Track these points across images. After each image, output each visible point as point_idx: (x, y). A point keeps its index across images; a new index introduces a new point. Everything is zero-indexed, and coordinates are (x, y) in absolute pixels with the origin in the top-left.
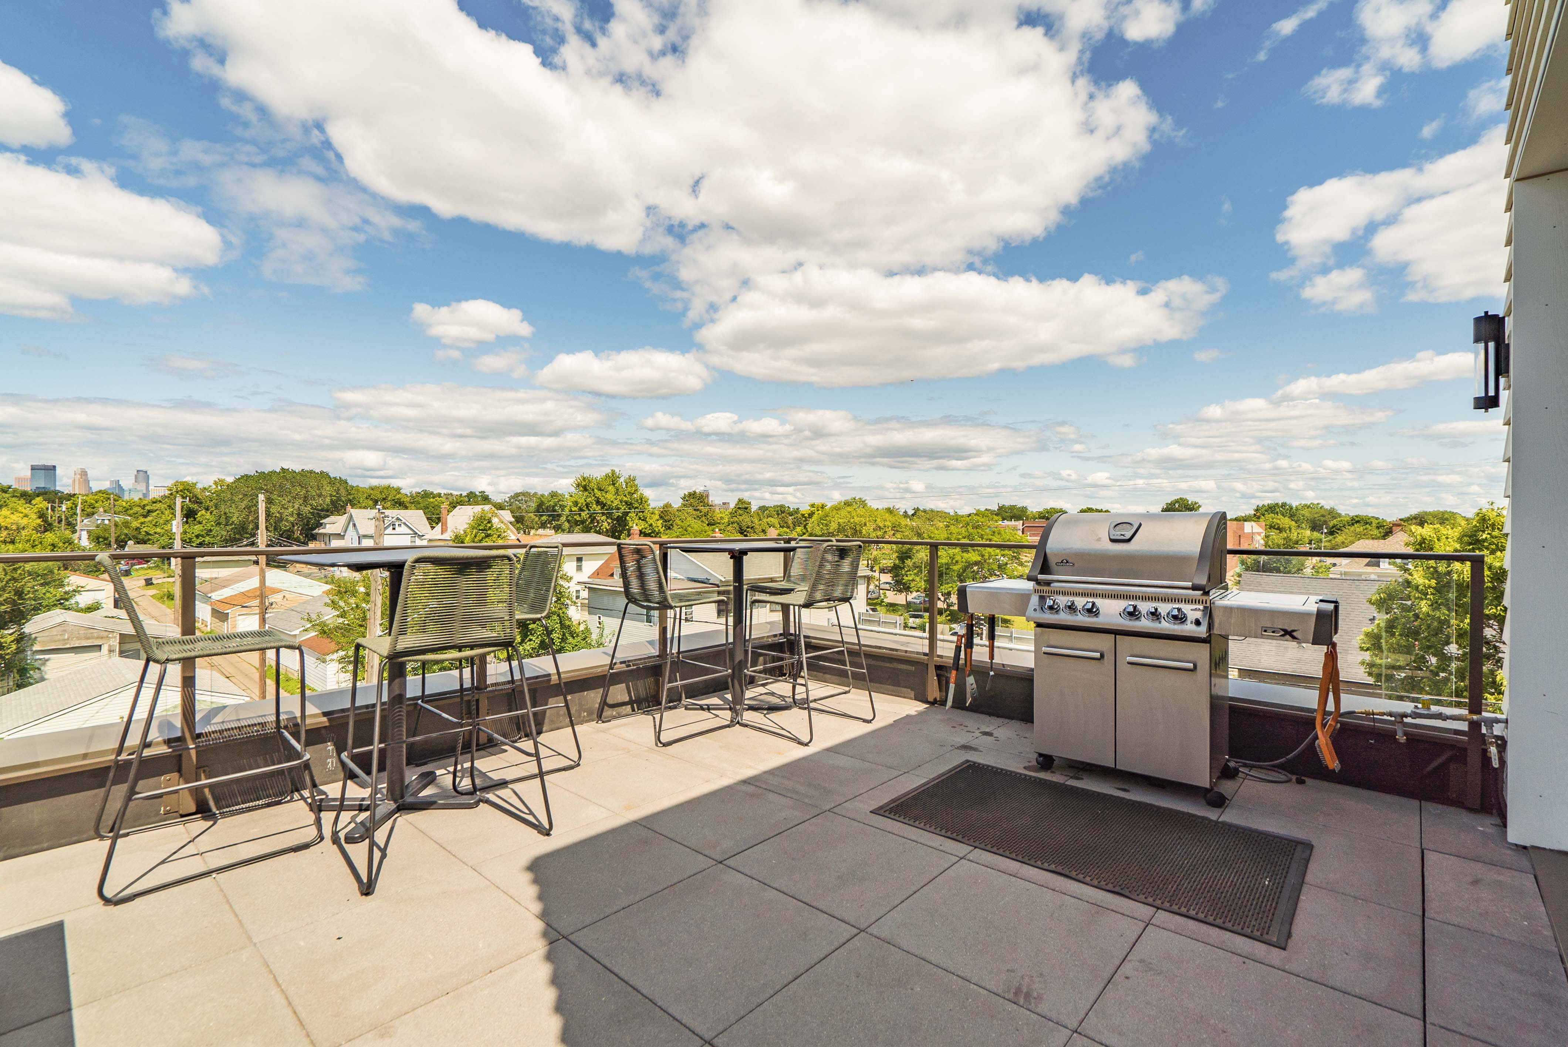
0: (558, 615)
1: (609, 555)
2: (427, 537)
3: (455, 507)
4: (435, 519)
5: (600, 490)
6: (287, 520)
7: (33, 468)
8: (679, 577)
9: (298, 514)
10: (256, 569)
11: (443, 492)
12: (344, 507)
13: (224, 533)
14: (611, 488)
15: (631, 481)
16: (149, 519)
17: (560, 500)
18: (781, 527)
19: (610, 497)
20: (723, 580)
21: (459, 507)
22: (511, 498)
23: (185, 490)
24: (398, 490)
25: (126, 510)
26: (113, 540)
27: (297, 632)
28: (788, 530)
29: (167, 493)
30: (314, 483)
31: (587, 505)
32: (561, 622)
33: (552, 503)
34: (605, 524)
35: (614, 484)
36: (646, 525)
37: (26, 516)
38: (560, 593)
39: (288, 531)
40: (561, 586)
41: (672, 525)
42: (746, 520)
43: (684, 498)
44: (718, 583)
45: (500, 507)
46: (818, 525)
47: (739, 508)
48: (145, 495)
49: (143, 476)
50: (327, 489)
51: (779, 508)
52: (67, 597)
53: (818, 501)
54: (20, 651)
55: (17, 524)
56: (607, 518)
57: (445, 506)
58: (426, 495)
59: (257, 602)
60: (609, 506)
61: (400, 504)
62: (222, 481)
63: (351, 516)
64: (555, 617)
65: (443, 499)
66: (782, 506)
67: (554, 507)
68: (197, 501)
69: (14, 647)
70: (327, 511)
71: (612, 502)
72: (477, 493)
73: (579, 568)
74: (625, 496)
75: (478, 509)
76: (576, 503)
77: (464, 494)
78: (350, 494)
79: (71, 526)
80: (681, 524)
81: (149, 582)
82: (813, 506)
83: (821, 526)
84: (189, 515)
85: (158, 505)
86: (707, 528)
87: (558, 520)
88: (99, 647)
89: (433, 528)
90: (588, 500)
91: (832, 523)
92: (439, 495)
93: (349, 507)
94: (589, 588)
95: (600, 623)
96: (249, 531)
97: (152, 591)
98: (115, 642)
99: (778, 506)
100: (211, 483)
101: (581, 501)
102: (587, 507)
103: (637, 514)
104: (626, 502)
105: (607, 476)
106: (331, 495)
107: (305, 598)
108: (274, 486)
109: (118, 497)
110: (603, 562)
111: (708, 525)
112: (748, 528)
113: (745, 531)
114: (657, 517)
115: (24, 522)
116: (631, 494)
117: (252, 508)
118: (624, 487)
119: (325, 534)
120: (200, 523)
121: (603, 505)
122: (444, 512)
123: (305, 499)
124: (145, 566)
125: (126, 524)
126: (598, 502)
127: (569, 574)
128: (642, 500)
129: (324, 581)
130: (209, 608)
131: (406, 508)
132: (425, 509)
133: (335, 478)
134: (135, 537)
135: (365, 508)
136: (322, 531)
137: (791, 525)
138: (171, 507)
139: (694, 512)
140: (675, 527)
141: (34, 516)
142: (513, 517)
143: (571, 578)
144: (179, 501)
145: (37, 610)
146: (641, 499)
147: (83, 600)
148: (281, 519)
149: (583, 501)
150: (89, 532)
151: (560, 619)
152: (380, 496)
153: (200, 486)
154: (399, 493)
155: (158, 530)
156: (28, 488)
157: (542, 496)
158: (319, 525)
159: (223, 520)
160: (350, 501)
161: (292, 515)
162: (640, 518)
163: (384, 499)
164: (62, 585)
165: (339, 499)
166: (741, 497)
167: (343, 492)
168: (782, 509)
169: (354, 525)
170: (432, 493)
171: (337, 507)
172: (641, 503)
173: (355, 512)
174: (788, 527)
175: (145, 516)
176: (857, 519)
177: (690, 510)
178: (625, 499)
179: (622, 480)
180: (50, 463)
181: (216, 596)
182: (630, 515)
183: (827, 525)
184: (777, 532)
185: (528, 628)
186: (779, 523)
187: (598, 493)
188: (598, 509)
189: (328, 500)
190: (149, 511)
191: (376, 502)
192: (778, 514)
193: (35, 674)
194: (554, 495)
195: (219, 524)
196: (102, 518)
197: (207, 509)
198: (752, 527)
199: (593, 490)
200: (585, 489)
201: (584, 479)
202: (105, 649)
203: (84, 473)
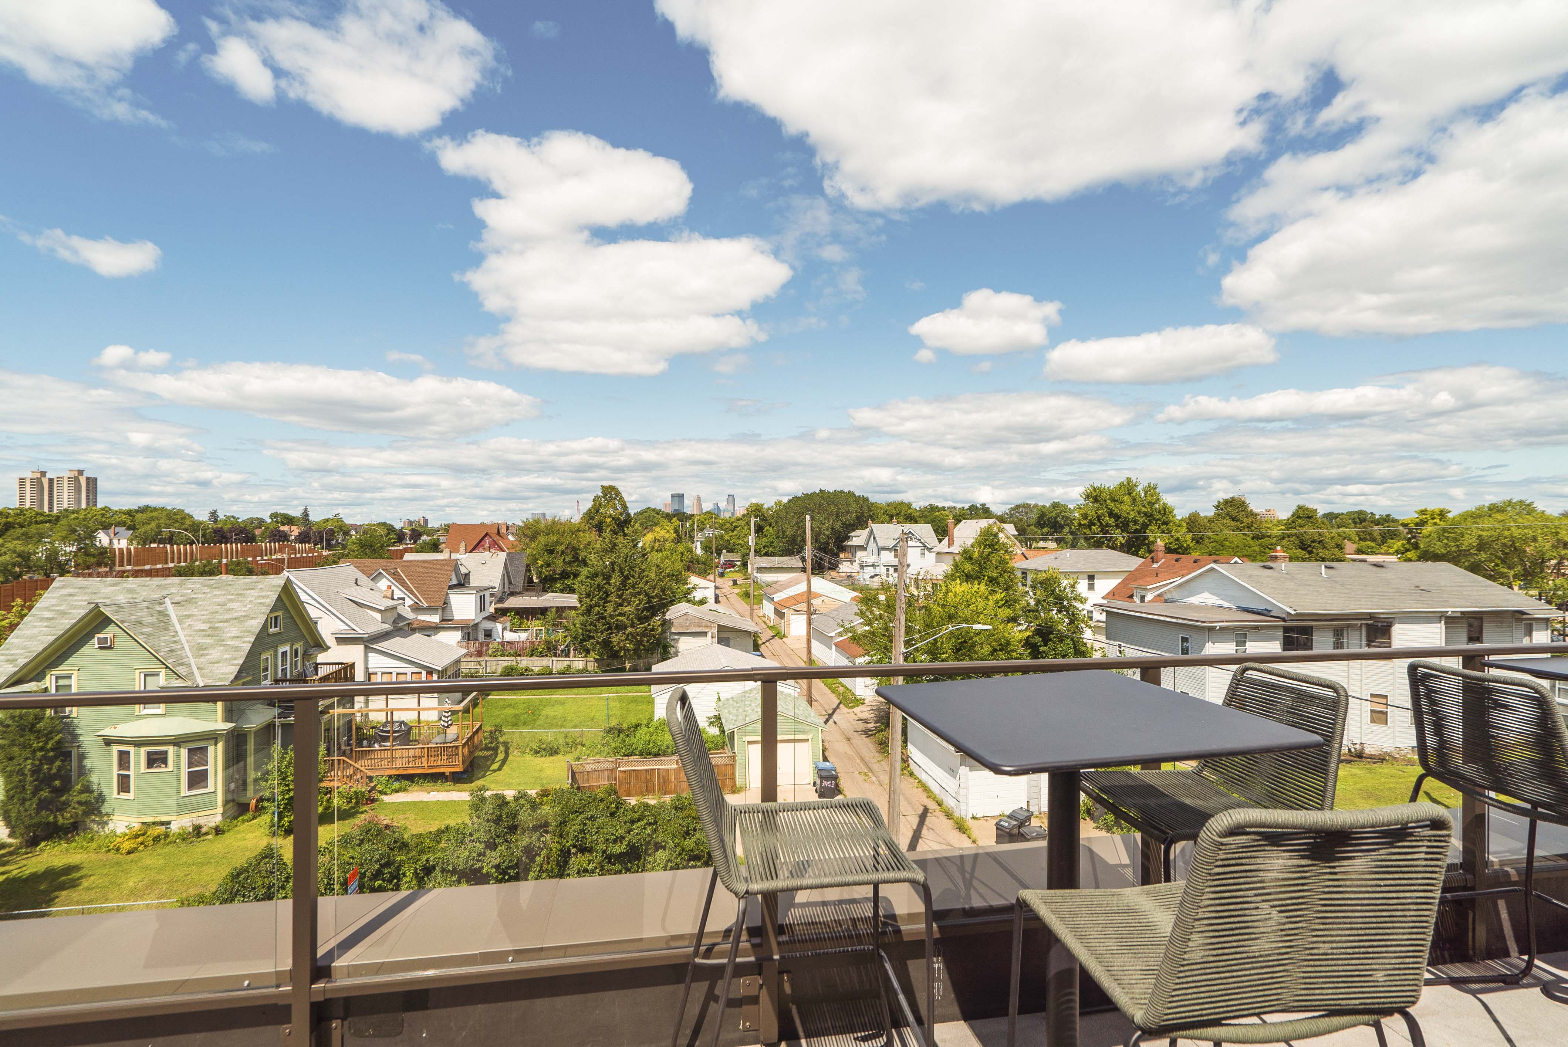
0: (1072, 640)
1: (1127, 574)
2: (936, 550)
3: (960, 521)
4: (942, 532)
5: (1114, 500)
6: (824, 534)
7: (673, 496)
8: (1225, 604)
9: (832, 529)
10: (803, 576)
11: (947, 504)
12: (866, 522)
13: (781, 544)
14: (1126, 498)
15: (1151, 489)
16: (735, 533)
17: (1062, 511)
18: (1360, 539)
19: (1126, 508)
20: (1293, 612)
21: (964, 521)
22: (1012, 509)
23: (756, 510)
24: (909, 506)
25: (721, 527)
26: (714, 549)
27: (833, 634)
28: (1373, 544)
29: (746, 512)
30: (843, 502)
31: (1099, 518)
32: (1075, 647)
33: (1053, 514)
34: (1121, 539)
35: (1130, 494)
36: (1172, 540)
37: (668, 532)
38: (1073, 615)
39: (825, 543)
40: (1075, 607)
41: (1201, 538)
42: (1310, 531)
43: (1217, 507)
44: (1284, 616)
45: (1002, 519)
46: (1440, 540)
47: (1299, 517)
48: (733, 514)
49: (731, 499)
50: (854, 507)
51: (1356, 515)
52: (689, 591)
53: (1434, 505)
54: (663, 632)
55: (663, 537)
56: (1123, 531)
57: (951, 520)
58: (933, 509)
59: (803, 607)
60: (1125, 518)
61: (911, 519)
62: (780, 502)
63: (872, 530)
64: (1068, 641)
65: (947, 513)
66: (1360, 512)
67: (1056, 518)
68: (764, 519)
69: (660, 629)
70: (854, 525)
71: (1128, 513)
72: (978, 506)
73: (1091, 587)
74: (1144, 506)
75: (983, 523)
76: (1085, 516)
77: (967, 506)
78: (870, 510)
79: (692, 538)
80: (1216, 537)
81: (735, 583)
82: (1423, 512)
83: (1445, 541)
84: (759, 529)
85: (740, 522)
86: (1252, 542)
87: (1060, 532)
88: (706, 633)
89: (940, 541)
90: (1100, 512)
91: (1467, 536)
92: (943, 509)
93: (870, 522)
94: (1107, 611)
95: (1120, 652)
96: (798, 543)
97: (737, 591)
98: (715, 631)
99: (1354, 513)
100: (773, 504)
101: (1092, 514)
102: (1099, 520)
103: (1159, 527)
104: (1145, 514)
105: (1121, 485)
106: (856, 512)
107: (839, 604)
108: (815, 505)
109: (717, 518)
110: (1120, 580)
111: (1253, 539)
112: (1313, 542)
113: (1310, 546)
114: (1185, 529)
115: (667, 535)
116: (1151, 504)
117: (801, 525)
118: (1143, 495)
119: (852, 546)
120: (766, 536)
121: (1117, 517)
122: (951, 526)
123: (837, 516)
124: (732, 569)
125: (722, 537)
126: (1111, 514)
127: (1083, 595)
128: (1166, 511)
129: (851, 587)
130: (773, 607)
131: (916, 522)
132: (932, 522)
133: (859, 496)
134: (726, 548)
135: (883, 522)
136: (850, 543)
137: (1379, 538)
138: (748, 524)
139: (1232, 523)
140: (1206, 541)
141: (672, 531)
142: (1017, 530)
143: (1086, 600)
144: (753, 520)
145: (672, 603)
146: (1165, 509)
147: (698, 595)
148: (820, 533)
149: (1093, 513)
150: (701, 542)
151: (1074, 643)
152: (894, 512)
153: (766, 506)
154: (910, 508)
155: (740, 542)
156: (669, 511)
157: (1044, 507)
158: (848, 538)
159: (781, 534)
160: (871, 516)
161: (827, 530)
162: (1163, 532)
163: (898, 514)
164: (686, 584)
165: (862, 515)
166: (1301, 503)
167: (865, 509)
168: (1362, 516)
169: (874, 538)
170: (937, 507)
171: (860, 523)
172: (1165, 514)
173: (875, 527)
174: (1374, 540)
175: (733, 531)
176: (1516, 533)
177: (1228, 521)
178: (1144, 510)
179: (1140, 488)
180: (681, 492)
181: (778, 597)
182: (1150, 527)
183: (1455, 540)
184: (1355, 546)
185: (1038, 650)
186: (1359, 536)
187: (1111, 505)
188: (1112, 521)
189: (854, 516)
190: (736, 527)
191: (891, 517)
192: (1355, 523)
193: (672, 650)
194: (1055, 505)
195: (778, 537)
196: (709, 532)
197: (770, 525)
198: (1320, 542)
199: (1105, 501)
200: (1096, 499)
201: (1095, 489)
202: (709, 634)
203: (699, 499)
